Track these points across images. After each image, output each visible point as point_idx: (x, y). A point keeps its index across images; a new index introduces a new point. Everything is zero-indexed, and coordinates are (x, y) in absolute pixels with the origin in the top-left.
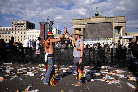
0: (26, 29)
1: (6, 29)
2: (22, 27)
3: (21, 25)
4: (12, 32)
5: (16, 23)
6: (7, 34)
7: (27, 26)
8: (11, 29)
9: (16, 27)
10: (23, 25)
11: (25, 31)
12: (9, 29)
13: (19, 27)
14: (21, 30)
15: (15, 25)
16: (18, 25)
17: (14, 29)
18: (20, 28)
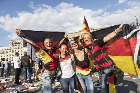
0: (23, 47)
1: (4, 49)
2: (20, 45)
3: (18, 43)
4: (10, 51)
5: (14, 43)
6: (5, 53)
7: (24, 45)
8: (9, 48)
9: (14, 46)
10: (20, 43)
11: (22, 49)
12: (7, 49)
13: (17, 45)
14: (19, 48)
15: (13, 44)
16: (15, 44)
17: (12, 48)
18: (17, 47)
